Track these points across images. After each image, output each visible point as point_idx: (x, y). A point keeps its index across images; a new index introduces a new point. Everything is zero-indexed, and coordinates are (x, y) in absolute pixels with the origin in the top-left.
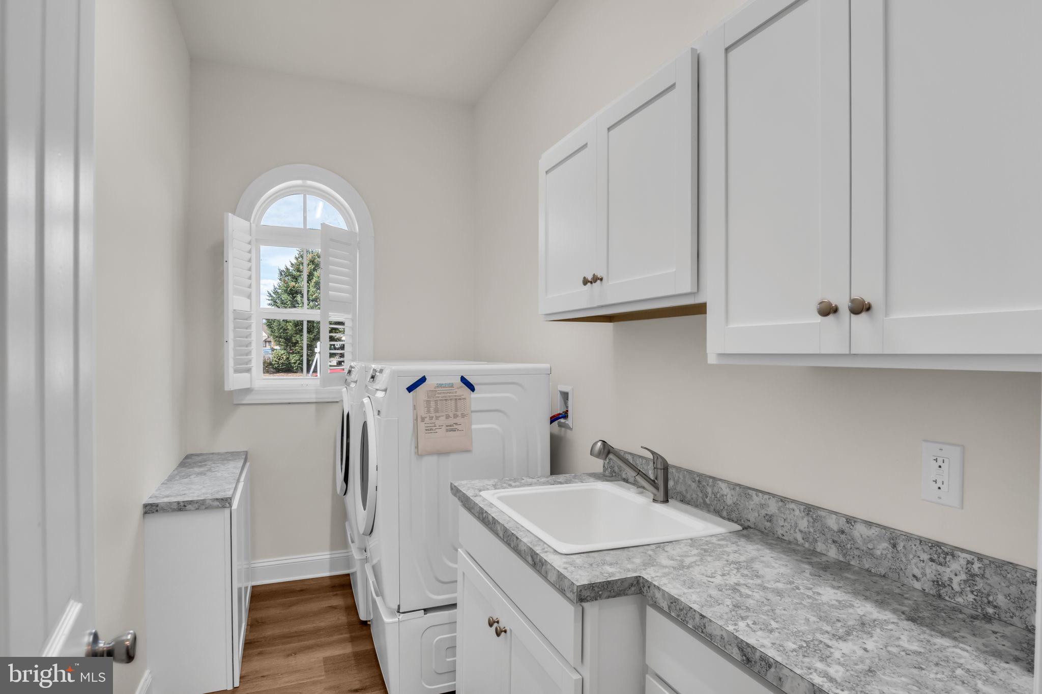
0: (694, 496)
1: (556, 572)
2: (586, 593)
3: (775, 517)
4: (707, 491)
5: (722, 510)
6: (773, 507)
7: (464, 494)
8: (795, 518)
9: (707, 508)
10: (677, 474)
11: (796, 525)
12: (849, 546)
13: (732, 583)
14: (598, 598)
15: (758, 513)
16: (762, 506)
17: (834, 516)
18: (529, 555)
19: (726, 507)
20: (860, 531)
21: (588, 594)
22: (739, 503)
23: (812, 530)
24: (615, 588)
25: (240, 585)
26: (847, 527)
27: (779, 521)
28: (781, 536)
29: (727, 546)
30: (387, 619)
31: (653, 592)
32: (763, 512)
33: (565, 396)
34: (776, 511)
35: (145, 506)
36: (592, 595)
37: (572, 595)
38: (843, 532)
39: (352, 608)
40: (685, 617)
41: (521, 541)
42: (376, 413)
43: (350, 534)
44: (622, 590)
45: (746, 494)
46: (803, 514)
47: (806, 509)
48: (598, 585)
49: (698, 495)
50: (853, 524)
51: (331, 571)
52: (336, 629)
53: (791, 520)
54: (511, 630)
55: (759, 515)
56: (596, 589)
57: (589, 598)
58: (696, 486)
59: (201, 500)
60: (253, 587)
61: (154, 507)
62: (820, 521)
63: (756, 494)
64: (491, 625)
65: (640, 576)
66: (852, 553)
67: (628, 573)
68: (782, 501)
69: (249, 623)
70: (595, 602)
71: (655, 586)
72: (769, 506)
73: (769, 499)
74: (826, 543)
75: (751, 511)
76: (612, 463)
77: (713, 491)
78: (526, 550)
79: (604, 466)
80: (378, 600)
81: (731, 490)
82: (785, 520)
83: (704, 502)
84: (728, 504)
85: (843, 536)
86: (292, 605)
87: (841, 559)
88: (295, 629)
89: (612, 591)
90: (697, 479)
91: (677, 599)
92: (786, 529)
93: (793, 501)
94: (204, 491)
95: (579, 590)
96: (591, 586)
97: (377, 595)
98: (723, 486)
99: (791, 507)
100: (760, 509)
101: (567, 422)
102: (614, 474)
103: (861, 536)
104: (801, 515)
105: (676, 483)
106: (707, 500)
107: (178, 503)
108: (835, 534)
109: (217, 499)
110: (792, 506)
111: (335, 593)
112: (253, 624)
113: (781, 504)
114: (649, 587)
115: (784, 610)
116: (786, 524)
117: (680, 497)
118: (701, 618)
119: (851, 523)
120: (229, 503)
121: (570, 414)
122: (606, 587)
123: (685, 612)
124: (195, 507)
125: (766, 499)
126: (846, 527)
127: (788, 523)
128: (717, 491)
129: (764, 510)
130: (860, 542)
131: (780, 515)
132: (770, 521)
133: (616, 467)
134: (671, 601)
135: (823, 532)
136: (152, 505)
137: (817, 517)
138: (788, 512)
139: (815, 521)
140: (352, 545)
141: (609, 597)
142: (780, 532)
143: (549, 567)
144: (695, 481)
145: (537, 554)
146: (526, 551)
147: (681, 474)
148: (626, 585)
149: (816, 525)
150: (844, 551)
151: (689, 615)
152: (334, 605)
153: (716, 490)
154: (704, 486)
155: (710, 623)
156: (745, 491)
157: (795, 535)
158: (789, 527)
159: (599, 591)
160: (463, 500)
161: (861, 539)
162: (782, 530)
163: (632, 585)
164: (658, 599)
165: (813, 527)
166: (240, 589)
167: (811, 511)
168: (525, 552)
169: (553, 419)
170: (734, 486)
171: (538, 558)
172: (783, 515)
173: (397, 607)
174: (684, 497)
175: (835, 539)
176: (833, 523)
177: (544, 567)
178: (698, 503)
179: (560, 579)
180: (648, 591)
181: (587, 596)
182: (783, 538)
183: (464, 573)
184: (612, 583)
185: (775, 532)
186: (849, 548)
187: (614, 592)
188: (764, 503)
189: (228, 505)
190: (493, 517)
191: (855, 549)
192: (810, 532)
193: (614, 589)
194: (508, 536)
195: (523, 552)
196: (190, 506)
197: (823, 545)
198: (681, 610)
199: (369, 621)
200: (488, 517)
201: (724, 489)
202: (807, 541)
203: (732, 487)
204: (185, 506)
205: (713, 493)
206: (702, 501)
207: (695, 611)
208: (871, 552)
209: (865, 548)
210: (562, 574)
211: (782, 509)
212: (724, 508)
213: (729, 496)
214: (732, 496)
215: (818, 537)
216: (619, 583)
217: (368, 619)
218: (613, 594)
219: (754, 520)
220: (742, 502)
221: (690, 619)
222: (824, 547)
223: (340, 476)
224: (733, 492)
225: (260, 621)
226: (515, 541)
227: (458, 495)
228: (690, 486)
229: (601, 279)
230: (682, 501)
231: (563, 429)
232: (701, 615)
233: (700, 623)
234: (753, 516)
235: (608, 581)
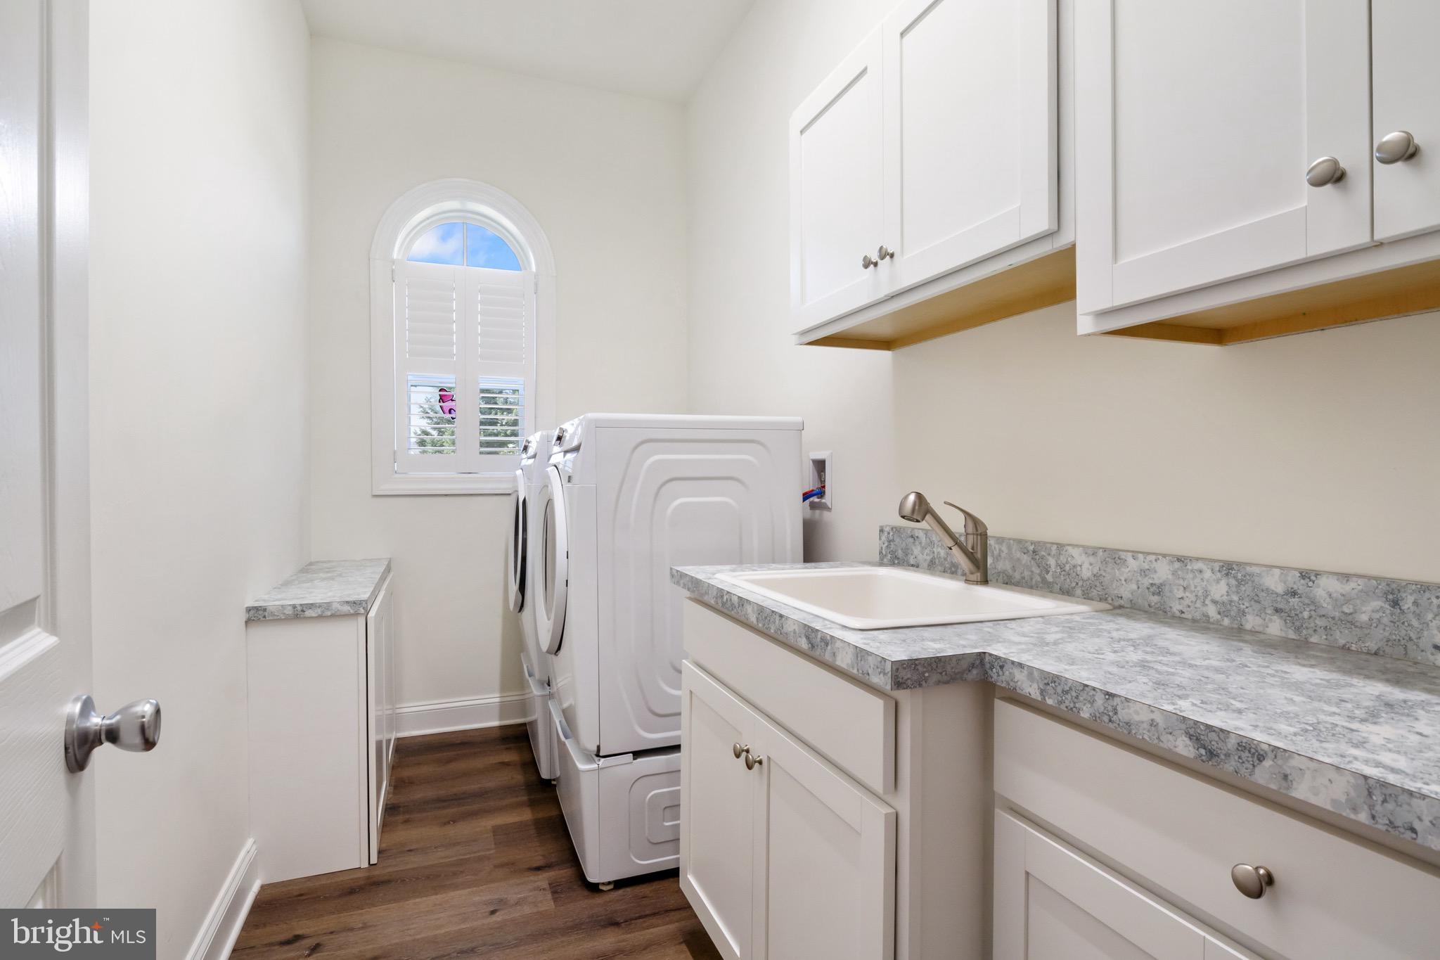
0: (1026, 573)
1: (851, 650)
2: (905, 674)
3: (1167, 587)
4: (1048, 563)
5: (1074, 588)
6: (1163, 572)
7: (692, 577)
8: (1205, 583)
9: (1049, 587)
10: (997, 546)
11: (1206, 593)
12: (1306, 614)
13: (1134, 660)
14: (924, 683)
15: (1137, 584)
16: (1144, 572)
17: (1277, 572)
18: (803, 636)
19: (1080, 584)
20: (1326, 588)
21: (909, 676)
22: (1104, 574)
23: (1235, 598)
24: (949, 668)
25: (379, 737)
26: (1303, 585)
27: (1176, 591)
28: (1178, 614)
29: (1101, 624)
30: (582, 766)
31: (1010, 673)
32: (1146, 582)
33: (820, 466)
34: (1170, 577)
35: (249, 610)
36: (915, 678)
37: (883, 678)
38: (1294, 593)
39: (531, 764)
40: (1075, 703)
41: (787, 618)
42: (565, 479)
43: (527, 667)
44: (959, 673)
45: (1115, 558)
46: (1219, 575)
47: (1223, 566)
48: (923, 662)
49: (1032, 572)
50: (1313, 578)
51: (501, 718)
52: (510, 789)
53: (1196, 587)
54: (769, 758)
55: (1138, 588)
56: (920, 668)
57: (909, 682)
58: (1029, 559)
59: (325, 603)
60: (398, 739)
61: (261, 612)
62: (1250, 582)
63: (1133, 556)
64: (738, 756)
65: (984, 653)
66: (1312, 625)
67: (965, 649)
68: (1179, 560)
69: (393, 784)
70: (919, 690)
71: (1013, 663)
72: (1155, 572)
73: (1156, 560)
74: (1263, 615)
75: (1124, 583)
76: (892, 546)
77: (1059, 562)
78: (797, 630)
79: (881, 553)
80: (569, 744)
81: (1088, 556)
82: (1185, 588)
83: (1044, 580)
84: (1085, 578)
85: (1294, 601)
86: (449, 761)
87: (1292, 635)
88: (455, 790)
89: (944, 673)
90: (1031, 548)
91: (1058, 677)
92: (1187, 602)
93: (1198, 559)
94: (330, 594)
95: (894, 668)
96: (913, 664)
97: (566, 737)
98: (1075, 552)
99: (1196, 567)
100: (1140, 578)
101: (823, 501)
102: (896, 562)
103: (1330, 595)
104: (1214, 577)
105: (997, 558)
106: (1049, 578)
107: (294, 607)
108: (1279, 599)
109: (347, 602)
110: (1200, 565)
111: (507, 746)
112: (398, 784)
113: (1177, 565)
114: (1002, 667)
115: (1242, 688)
116: (1187, 594)
117: (1003, 577)
118: (1107, 699)
119: (1309, 578)
120: (364, 608)
121: (827, 490)
122: (934, 667)
123: (1074, 694)
124: (317, 612)
125: (1150, 561)
126: (1300, 586)
127: (1192, 592)
128: (1064, 561)
129: (1147, 578)
130: (1327, 606)
131: (1177, 582)
132: (1159, 594)
133: (900, 551)
134: (1046, 682)
135: (1256, 598)
136: (257, 609)
137: (1245, 576)
138: (1191, 575)
139: (1240, 583)
140: (530, 680)
141: (939, 683)
142: (1176, 607)
143: (838, 644)
144: (1028, 551)
145: (817, 631)
146: (798, 632)
147: (1004, 544)
148: (965, 664)
149: (1244, 589)
150: (1298, 624)
151: (1081, 698)
152: (507, 760)
153: (1063, 559)
154: (1042, 557)
155: (1127, 704)
156: (1114, 556)
157: (1204, 609)
158: (1194, 599)
159: (924, 673)
160: (690, 586)
161: (1328, 600)
162: (1180, 604)
163: (973, 666)
164: (1019, 683)
165: (1238, 593)
166: (379, 744)
167: (1232, 569)
168: (795, 632)
169: (806, 496)
170: (1092, 551)
171: (819, 636)
172: (1181, 582)
173: (595, 749)
174: (1010, 577)
175: (1280, 606)
176: (1274, 582)
177: (829, 647)
178: (1034, 583)
179: (859, 659)
180: (1001, 673)
181: (908, 679)
182: (1183, 615)
183: (691, 692)
184: (943, 660)
185: (1168, 609)
186: (1306, 617)
187: (946, 674)
188: (1147, 567)
189: (362, 611)
190: (739, 597)
191: (1318, 618)
192: (1231, 601)
193: (946, 671)
194: (766, 618)
195: (792, 634)
196: (310, 611)
197: (1258, 618)
198: (1065, 692)
199: (554, 780)
200: (731, 600)
201: (1078, 557)
202: (1227, 616)
203: (1090, 552)
204: (303, 611)
205: (1057, 565)
206: (1039, 579)
207: (1094, 689)
208: (1350, 618)
209: (1337, 614)
210: (862, 650)
211: (1180, 573)
212: (1077, 584)
213: (1086, 566)
214: (1091, 564)
215: (1247, 607)
216: (954, 660)
217: (553, 778)
218: (945, 678)
219: (1130, 596)
220: (1109, 570)
221: (1085, 704)
222: (1258, 621)
223: (514, 587)
224: (1092, 559)
225: (407, 781)
226: (777, 622)
227: (682, 582)
228: (1019, 560)
229: (892, 256)
230: (1007, 584)
231: (817, 512)
232: (1108, 693)
233: (1105, 708)
234: (1128, 589)
235: (938, 657)
